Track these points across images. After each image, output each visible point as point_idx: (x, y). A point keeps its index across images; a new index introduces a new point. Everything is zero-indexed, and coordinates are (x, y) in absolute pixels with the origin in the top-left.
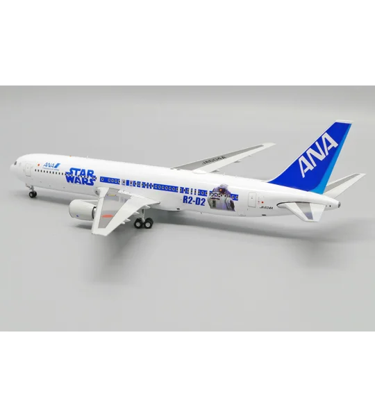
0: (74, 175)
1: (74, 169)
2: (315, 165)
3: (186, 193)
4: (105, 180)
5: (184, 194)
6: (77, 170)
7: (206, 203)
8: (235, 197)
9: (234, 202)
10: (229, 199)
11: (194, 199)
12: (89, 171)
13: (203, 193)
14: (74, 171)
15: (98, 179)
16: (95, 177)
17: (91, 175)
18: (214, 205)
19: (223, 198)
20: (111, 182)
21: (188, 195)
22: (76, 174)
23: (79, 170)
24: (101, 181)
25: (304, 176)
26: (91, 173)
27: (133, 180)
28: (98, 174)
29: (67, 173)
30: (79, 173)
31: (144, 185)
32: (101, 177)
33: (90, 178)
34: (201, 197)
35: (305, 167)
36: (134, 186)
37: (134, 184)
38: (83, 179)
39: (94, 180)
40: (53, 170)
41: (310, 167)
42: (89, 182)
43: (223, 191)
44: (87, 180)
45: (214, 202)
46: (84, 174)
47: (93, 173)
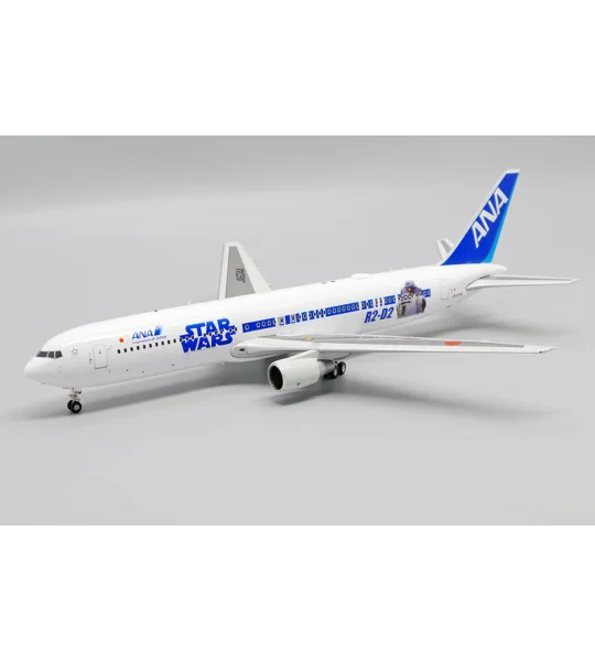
0: (196, 336)
1: (194, 326)
2: (488, 229)
3: (370, 307)
4: (251, 327)
5: (368, 310)
6: (198, 327)
7: (395, 312)
8: (427, 293)
9: (427, 299)
10: (421, 297)
11: (380, 313)
12: (220, 322)
13: (390, 300)
14: (195, 330)
15: (240, 329)
16: (233, 327)
17: (227, 327)
18: (403, 313)
19: (414, 298)
20: (262, 328)
21: (372, 310)
22: (200, 334)
23: (203, 325)
24: (245, 331)
25: (477, 246)
26: (224, 324)
27: (295, 313)
28: (237, 322)
29: (183, 337)
30: (204, 330)
31: (313, 315)
32: (244, 325)
33: (225, 331)
34: (388, 307)
35: (478, 234)
36: (298, 321)
37: (297, 318)
38: (213, 337)
39: (234, 333)
40: (153, 340)
41: (484, 233)
42: (224, 339)
43: (411, 289)
44: (221, 337)
45: (404, 308)
46: (214, 329)
47: (228, 322)
